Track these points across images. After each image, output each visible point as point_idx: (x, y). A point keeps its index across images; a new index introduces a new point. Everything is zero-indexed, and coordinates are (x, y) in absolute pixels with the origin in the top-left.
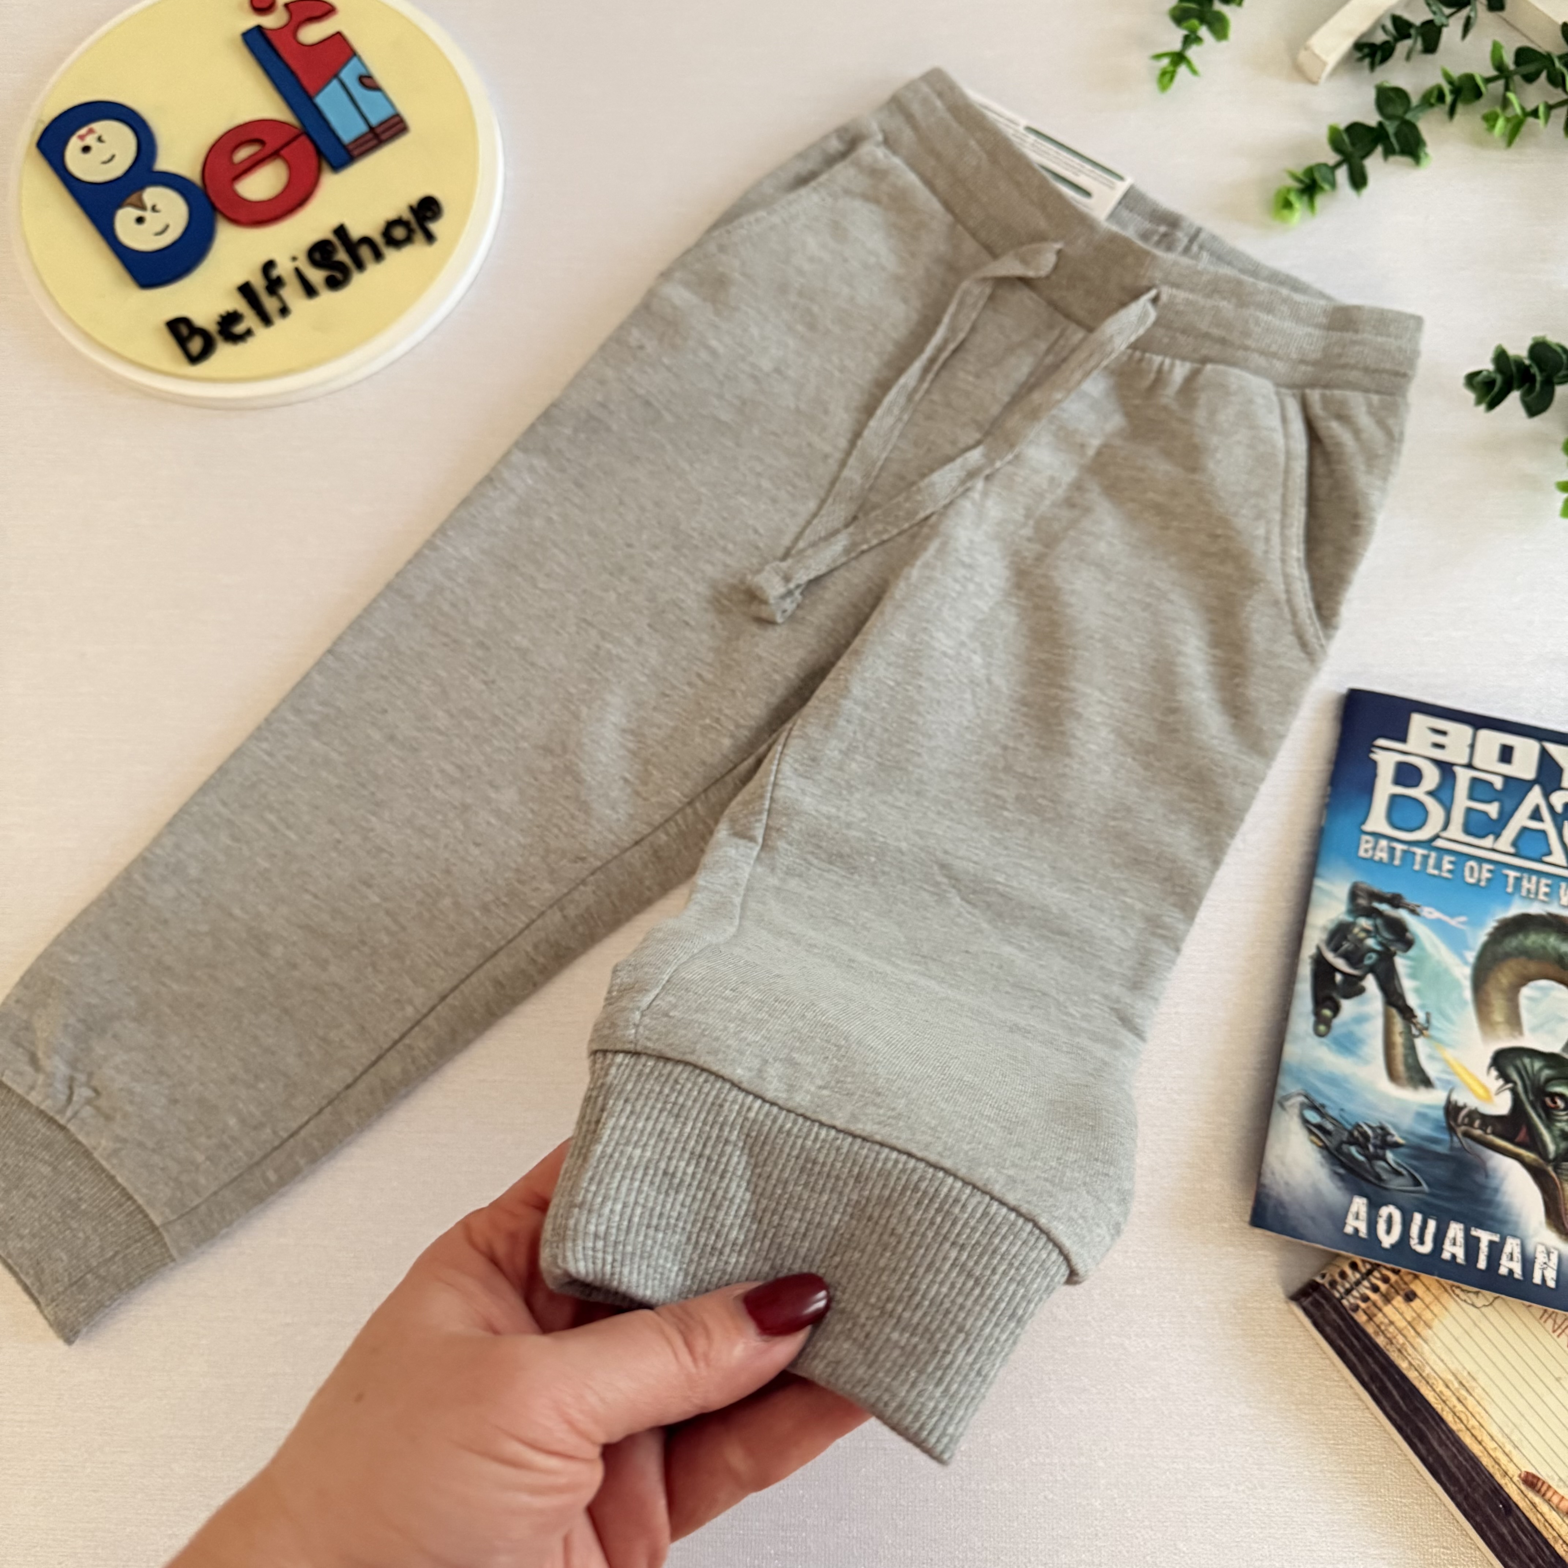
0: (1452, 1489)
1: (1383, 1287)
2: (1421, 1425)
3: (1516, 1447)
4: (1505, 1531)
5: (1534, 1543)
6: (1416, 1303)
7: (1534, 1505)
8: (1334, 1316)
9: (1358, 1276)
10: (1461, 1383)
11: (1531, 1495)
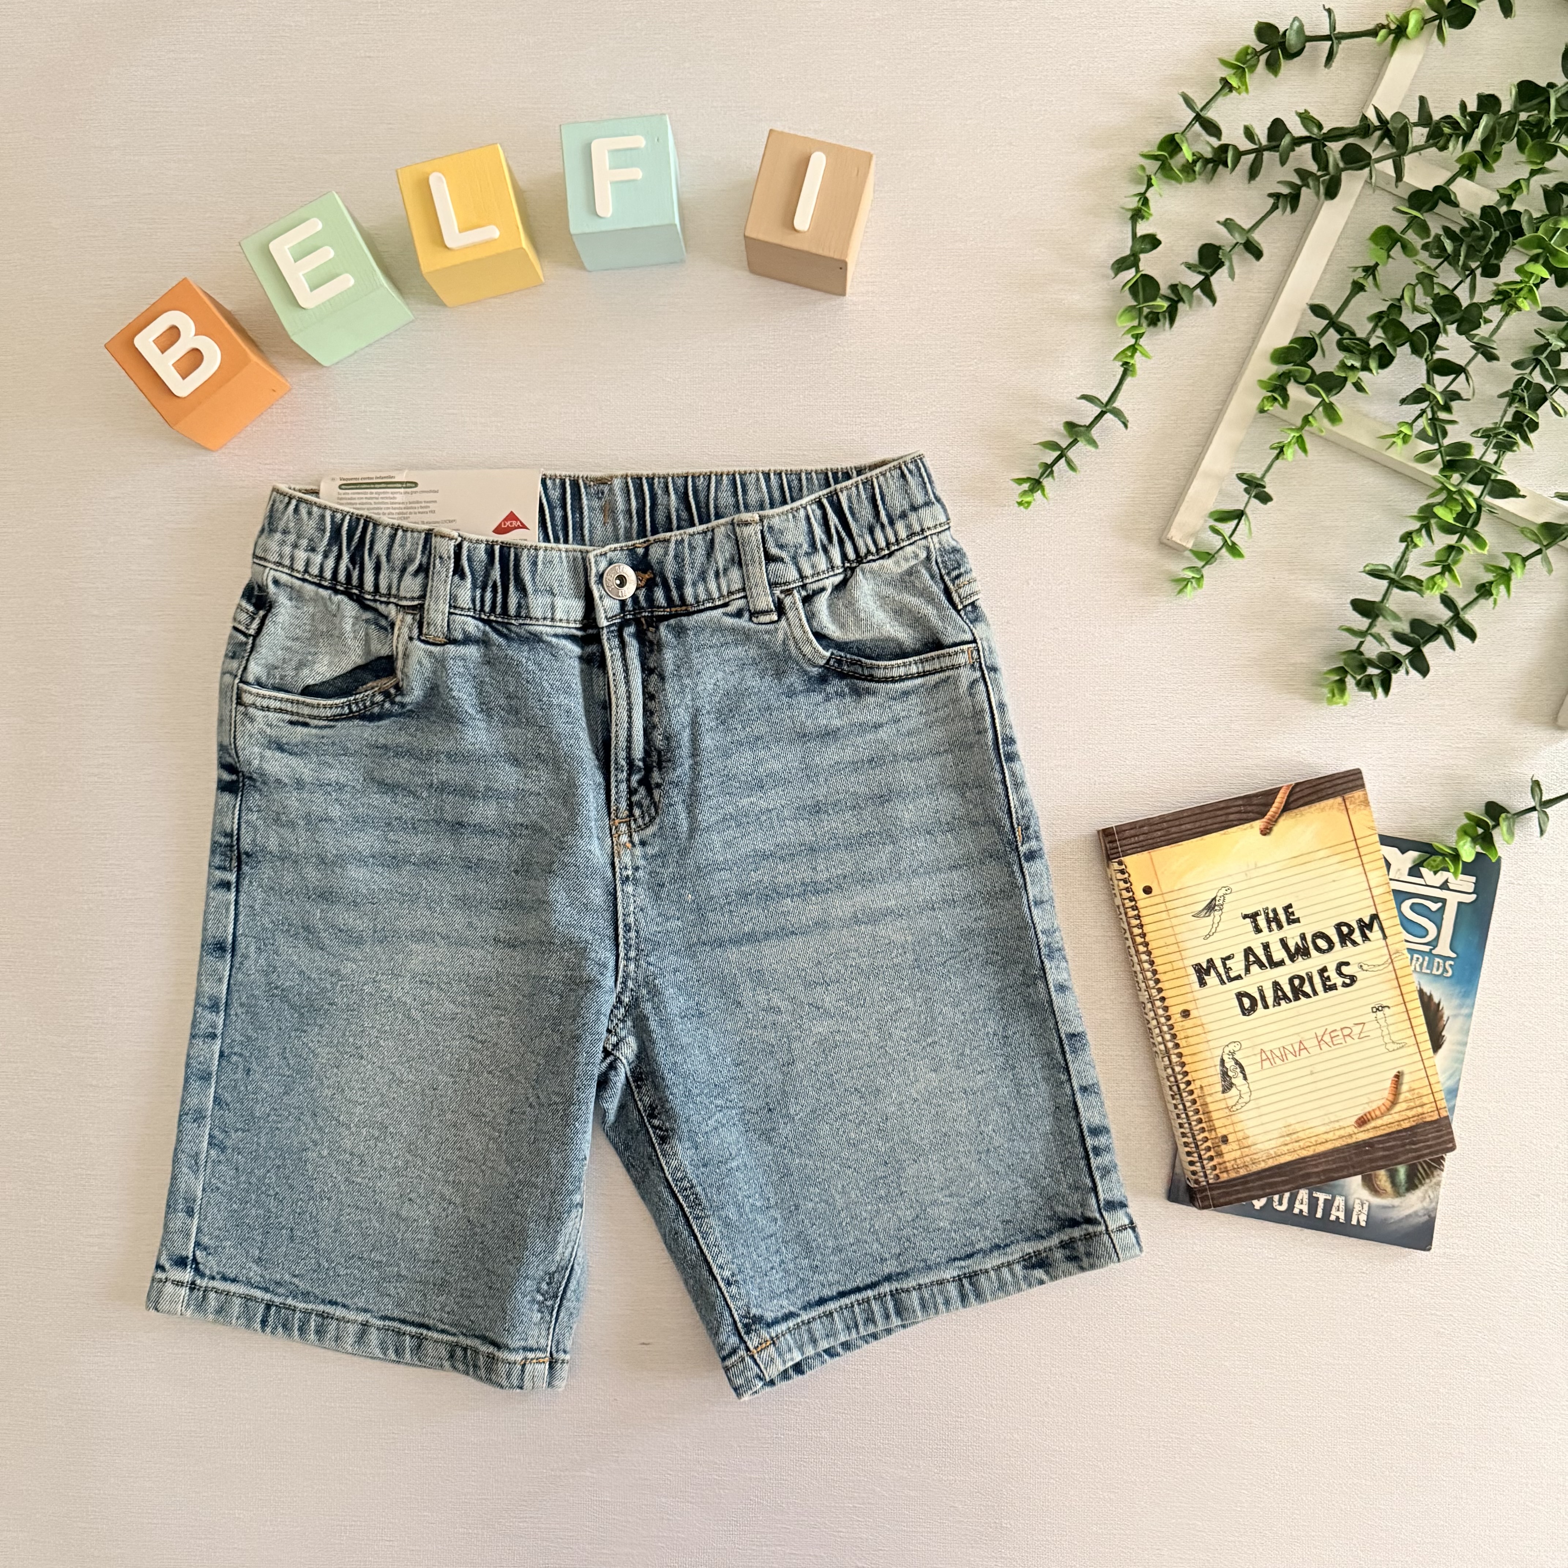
0: (1345, 1173)
1: (1212, 1153)
2: (1301, 1173)
3: (1338, 1121)
4: (1381, 1153)
5: (1395, 1139)
6: (1231, 1138)
7: (1375, 1128)
8: (1215, 1192)
9: (1198, 1164)
10: (1288, 1135)
11: (1368, 1126)
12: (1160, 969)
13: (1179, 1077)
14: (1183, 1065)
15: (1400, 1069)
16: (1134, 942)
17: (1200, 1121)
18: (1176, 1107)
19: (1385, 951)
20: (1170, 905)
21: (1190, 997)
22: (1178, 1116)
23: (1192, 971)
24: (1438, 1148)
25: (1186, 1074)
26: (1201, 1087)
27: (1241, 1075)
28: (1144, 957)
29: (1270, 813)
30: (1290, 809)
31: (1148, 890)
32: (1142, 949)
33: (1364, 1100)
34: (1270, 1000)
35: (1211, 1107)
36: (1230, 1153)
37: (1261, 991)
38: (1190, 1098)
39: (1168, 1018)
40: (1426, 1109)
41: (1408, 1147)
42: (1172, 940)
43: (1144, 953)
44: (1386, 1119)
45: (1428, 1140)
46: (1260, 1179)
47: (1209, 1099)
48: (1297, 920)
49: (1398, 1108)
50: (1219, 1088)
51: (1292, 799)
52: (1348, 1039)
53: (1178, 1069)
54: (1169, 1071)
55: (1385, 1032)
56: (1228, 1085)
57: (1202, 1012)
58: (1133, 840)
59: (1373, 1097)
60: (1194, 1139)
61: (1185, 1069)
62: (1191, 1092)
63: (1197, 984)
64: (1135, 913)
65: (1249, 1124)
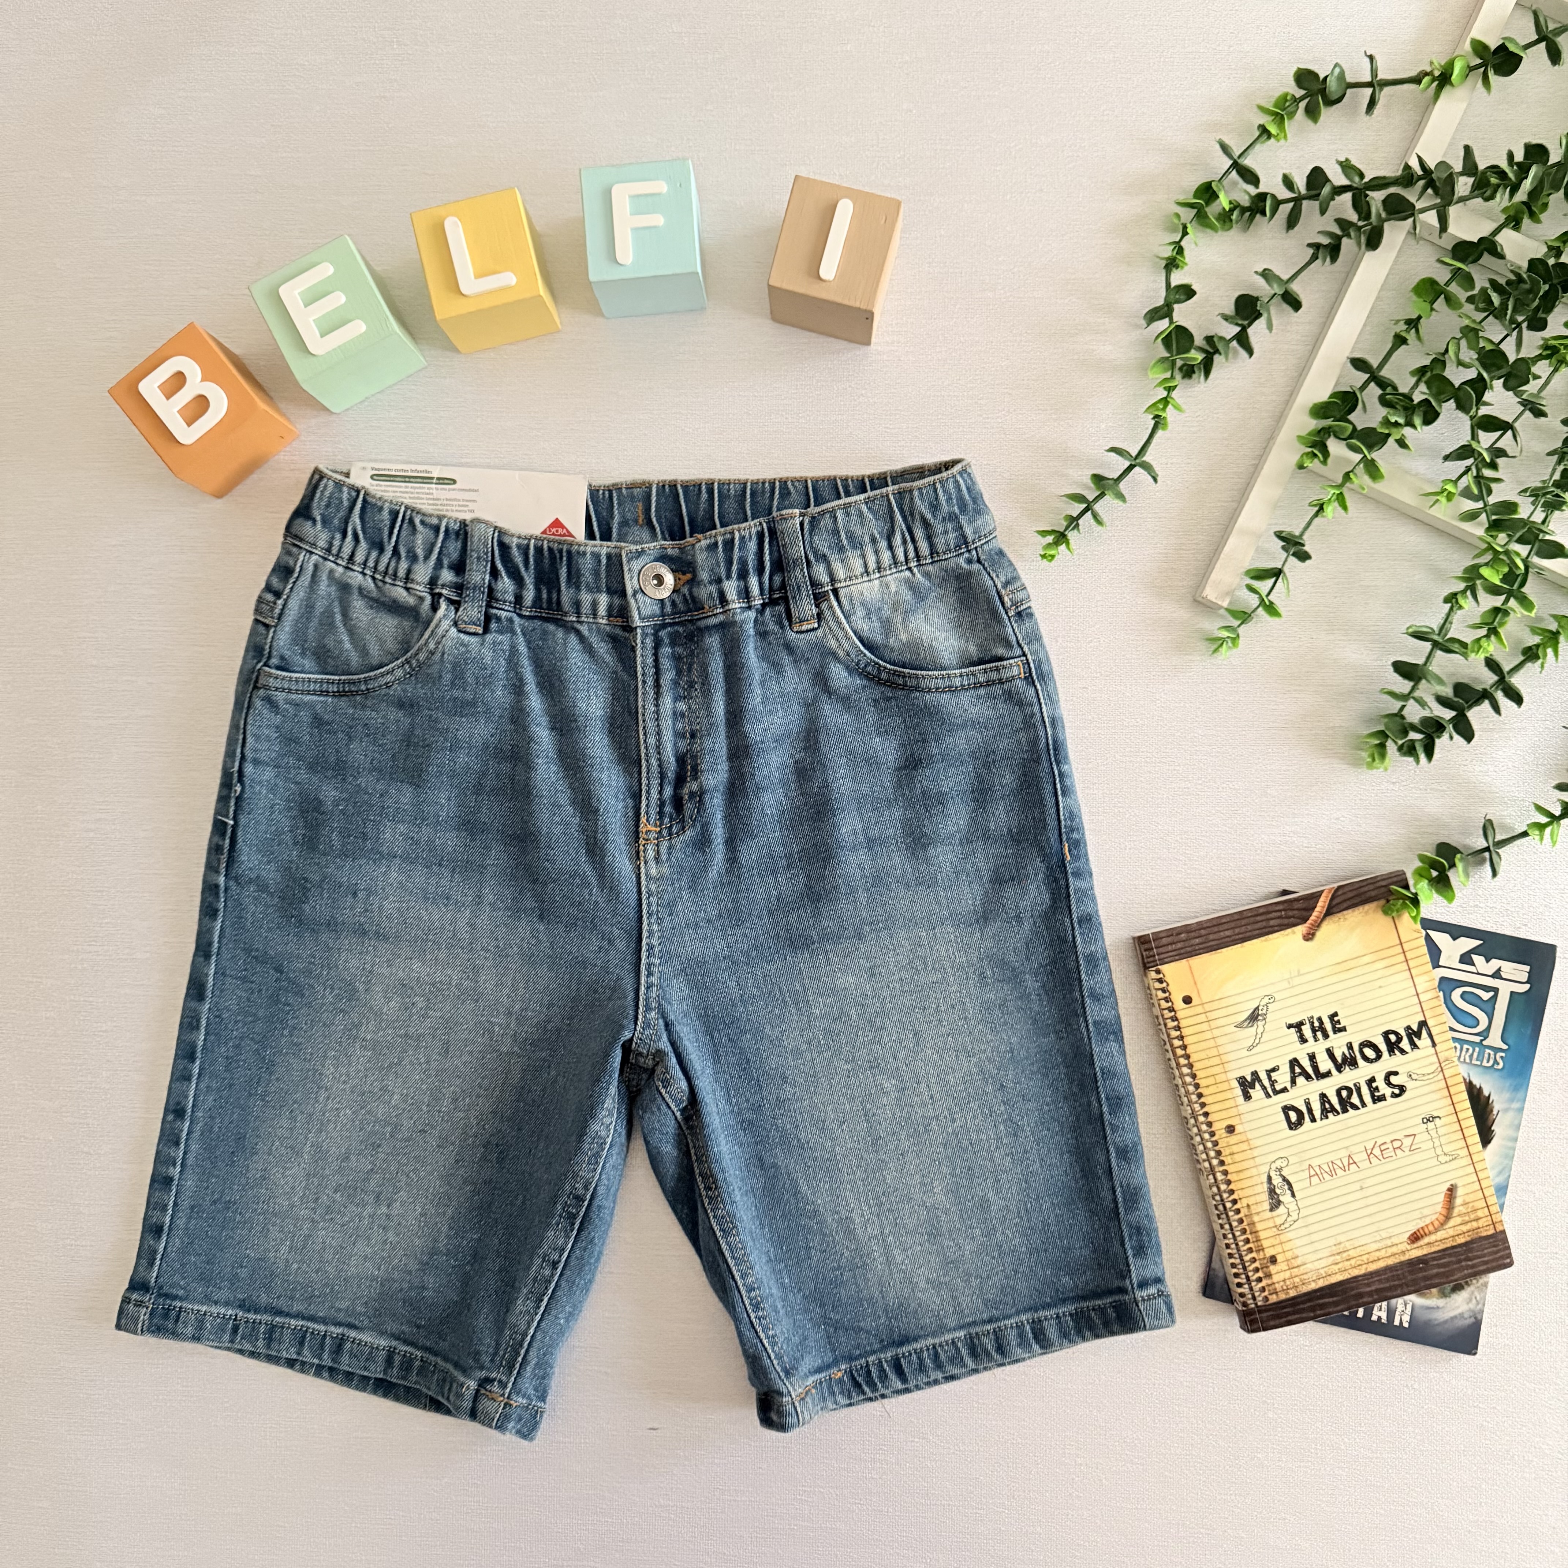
0: (1399, 1292)
1: (1260, 1274)
2: (1353, 1293)
3: (1390, 1237)
4: (1435, 1271)
5: (1450, 1255)
6: (1279, 1258)
8: (1264, 1315)
9: (1246, 1286)
10: (1338, 1254)
11: (1421, 1242)
12: (1202, 1083)
13: (1225, 1195)
14: (1229, 1182)
15: (1453, 1182)
16: (1174, 1054)
17: (1247, 1241)
18: (1222, 1227)
19: (1435, 1059)
20: (1211, 1016)
21: (1234, 1112)
22: (1225, 1236)
23: (1236, 1084)
24: (1494, 1264)
25: (1232, 1192)
26: (1248, 1206)
27: (1289, 1192)
28: (1185, 1070)
29: (1312, 918)
30: (1332, 914)
31: (1187, 1000)
32: (1183, 1061)
33: (1417, 1214)
34: (1317, 1113)
35: (1259, 1227)
36: (1279, 1274)
37: (1308, 1104)
38: (1237, 1217)
39: (1212, 1134)
40: (1481, 1223)
41: (1463, 1264)
42: (1214, 1052)
43: (1185, 1066)
44: (1440, 1235)
45: (1484, 1256)
46: (1311, 1300)
47: (1256, 1218)
48: (1344, 1029)
49: (1452, 1223)
50: (1266, 1206)
51: (1334, 902)
52: (1398, 1151)
53: (1223, 1187)
54: (1215, 1189)
55: (1437, 1143)
56: (1275, 1204)
57: (1247, 1127)
58: (1170, 948)
59: (1426, 1212)
60: (1242, 1260)
61: (1231, 1187)
62: (1238, 1211)
63: (1242, 1098)
64: (1176, 1023)
65: (1298, 1243)
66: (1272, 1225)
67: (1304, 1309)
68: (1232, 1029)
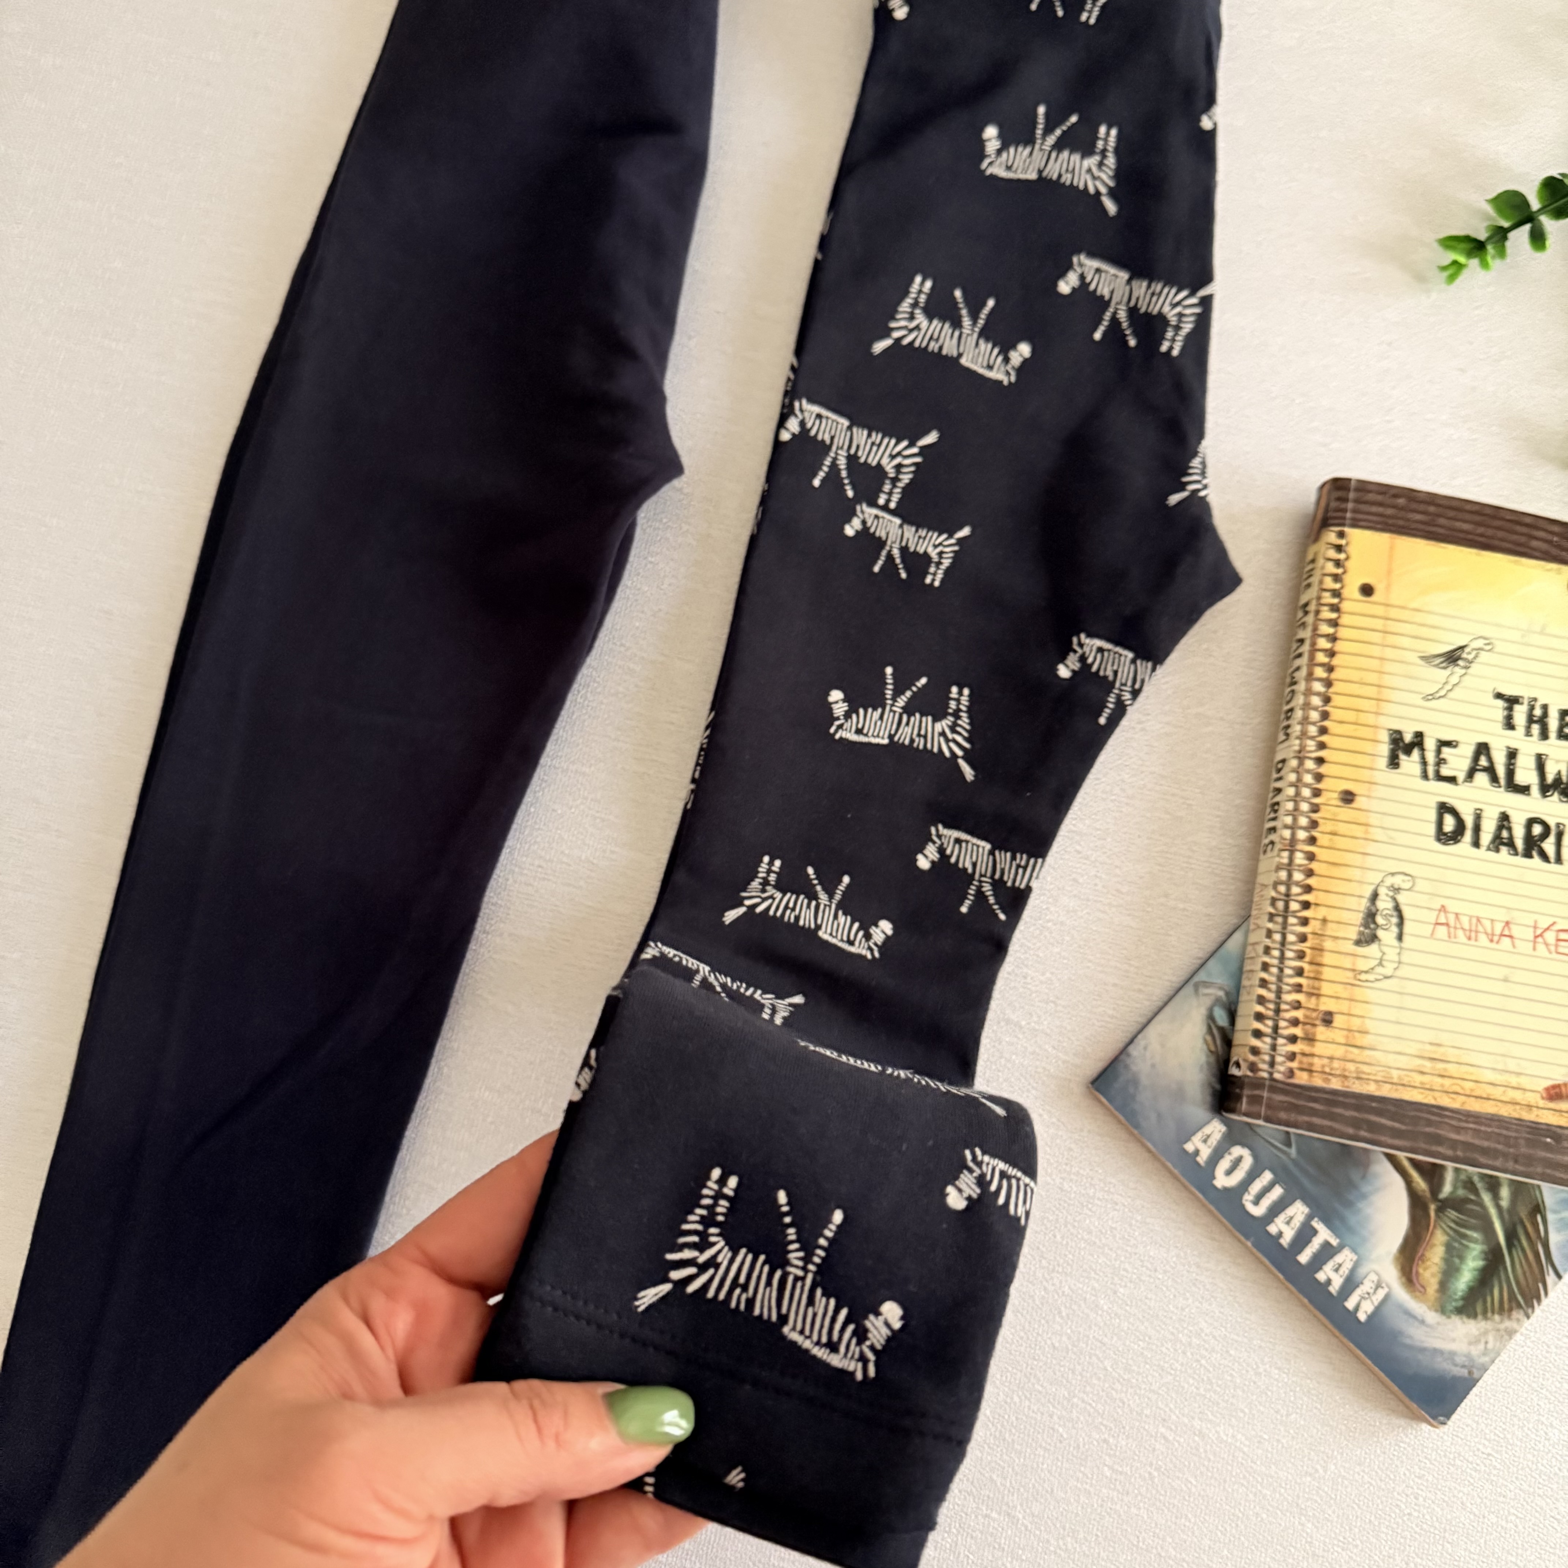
3: (1519, 1074)
6: (1338, 1021)
8: (1280, 1098)
9: (1268, 1040)
10: (1431, 1059)
11: (1563, 1105)
12: (1335, 714)
13: (1295, 890)
14: (1310, 873)
16: (1312, 657)
17: (1300, 972)
18: (1269, 933)
20: (1392, 626)
21: (1365, 774)
22: (1267, 950)
23: (1385, 737)
25: (1308, 889)
27: (1395, 930)
28: (1318, 687)
31: (1367, 590)
32: (1320, 672)
34: (1486, 837)
35: (1327, 959)
36: (1328, 1044)
37: (1478, 817)
38: (1299, 929)
39: (1317, 793)
42: (1372, 678)
43: (1320, 680)
46: (1357, 1108)
47: (1328, 944)
53: (1298, 876)
54: (1283, 875)
57: (1374, 805)
58: (1374, 509)
60: (1279, 997)
61: (1311, 881)
62: (1305, 922)
63: (1383, 762)
64: (1334, 615)
65: (1377, 1012)
66: (1349, 966)
67: (1341, 1115)
68: (1413, 657)
